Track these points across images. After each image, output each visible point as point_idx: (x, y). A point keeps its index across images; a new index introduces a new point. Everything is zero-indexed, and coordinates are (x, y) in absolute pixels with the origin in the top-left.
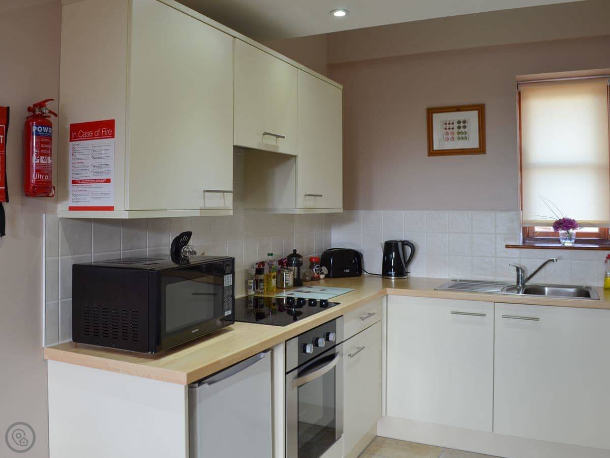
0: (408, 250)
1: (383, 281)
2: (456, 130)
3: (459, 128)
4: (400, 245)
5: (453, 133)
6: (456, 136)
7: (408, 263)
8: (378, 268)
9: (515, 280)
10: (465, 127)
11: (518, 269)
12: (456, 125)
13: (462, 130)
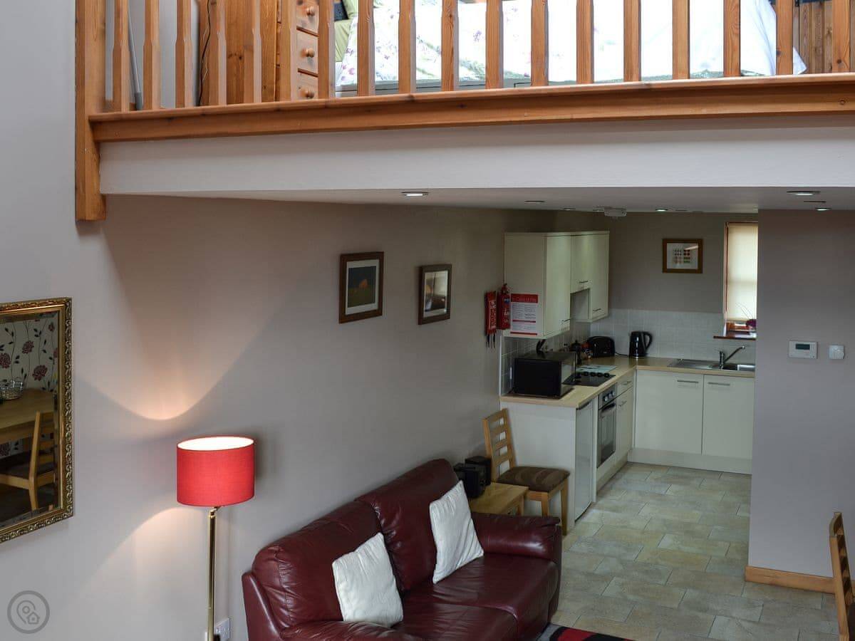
0: (648, 338)
1: (630, 361)
2: (683, 256)
3: (685, 254)
4: (642, 335)
5: (680, 258)
6: (682, 260)
7: (647, 348)
8: (626, 351)
9: (719, 360)
10: (689, 254)
11: (721, 353)
12: (683, 253)
13: (687, 256)
